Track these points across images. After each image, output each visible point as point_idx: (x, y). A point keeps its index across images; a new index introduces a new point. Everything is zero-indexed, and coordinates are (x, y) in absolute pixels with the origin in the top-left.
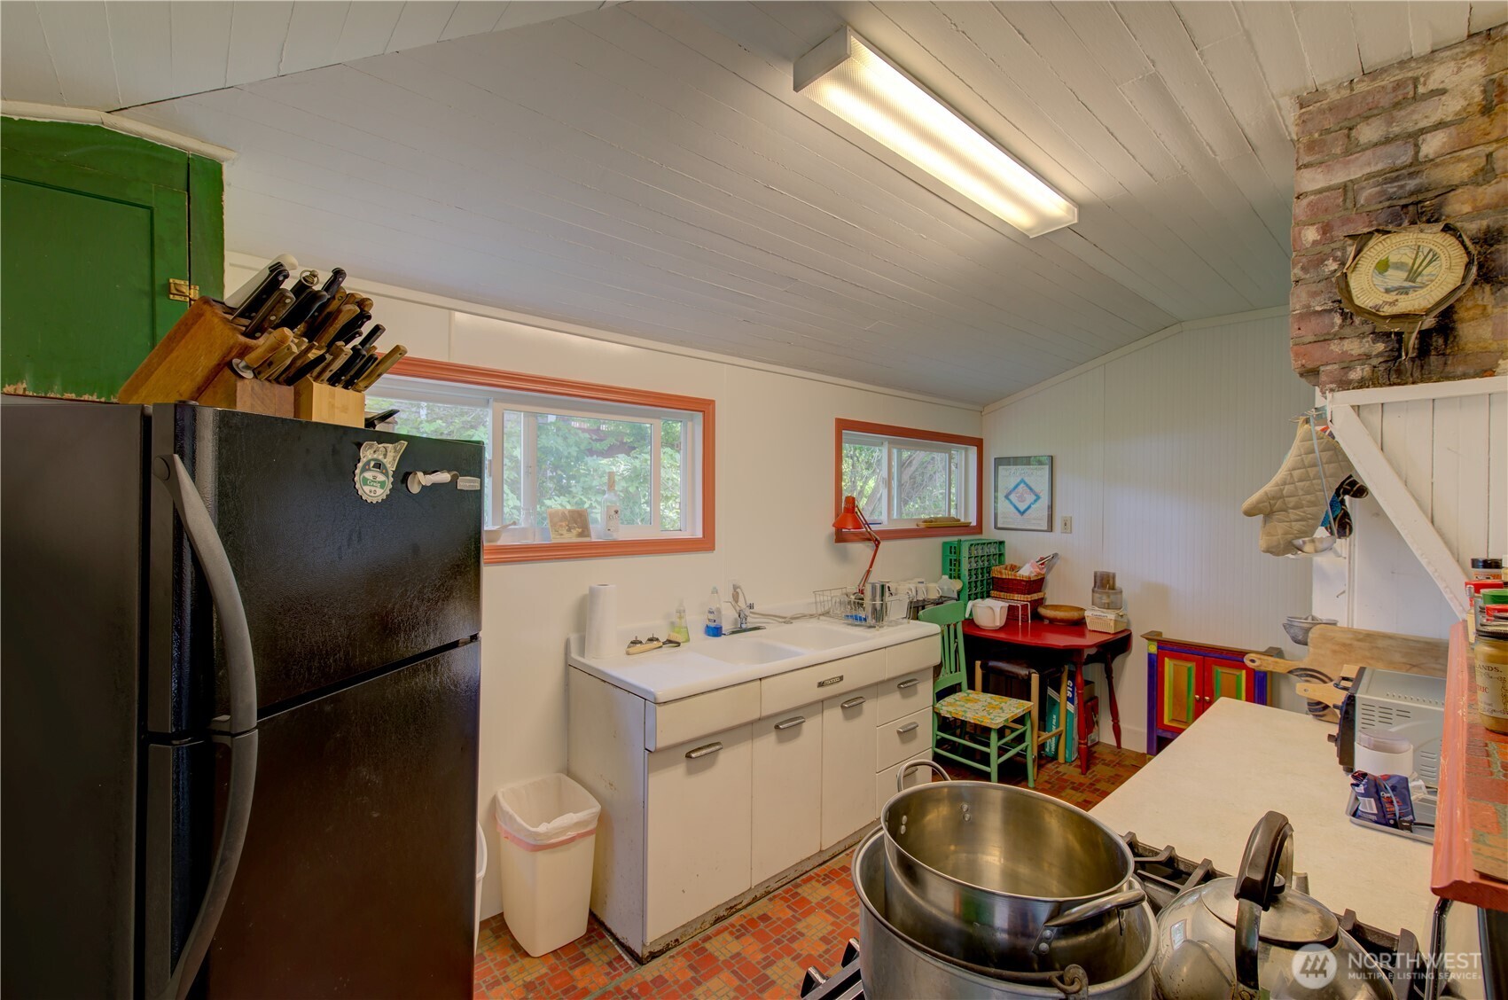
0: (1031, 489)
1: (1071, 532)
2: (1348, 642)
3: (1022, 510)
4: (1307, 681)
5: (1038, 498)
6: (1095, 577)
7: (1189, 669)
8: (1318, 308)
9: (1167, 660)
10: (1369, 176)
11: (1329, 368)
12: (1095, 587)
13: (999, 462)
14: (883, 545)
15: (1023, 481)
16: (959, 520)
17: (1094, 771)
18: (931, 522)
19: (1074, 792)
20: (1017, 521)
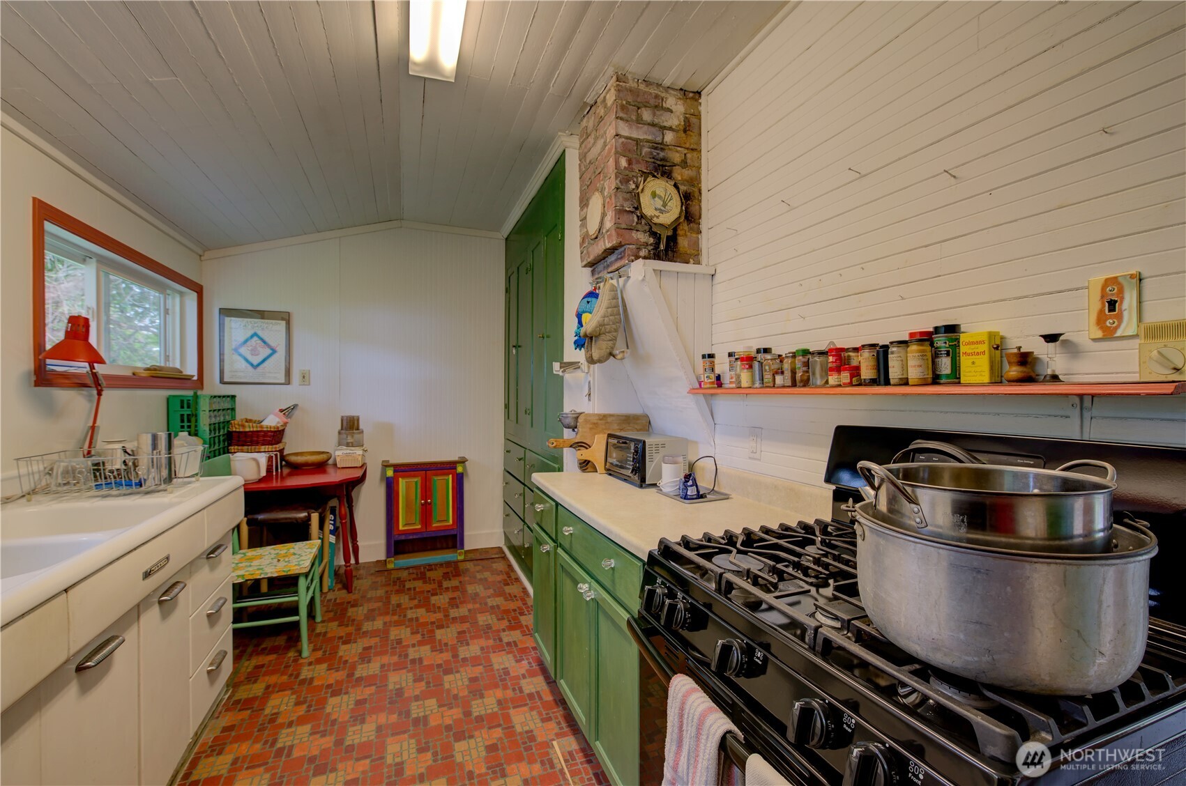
0: (264, 341)
1: (309, 385)
2: (596, 421)
3: (255, 364)
4: (579, 450)
5: (274, 351)
6: (342, 421)
7: (416, 482)
8: (628, 209)
9: (400, 479)
10: (648, 141)
11: (631, 246)
12: (342, 429)
13: (226, 312)
14: (106, 393)
15: (255, 334)
16: (181, 372)
17: (356, 587)
18: (155, 370)
19: (355, 609)
20: (251, 375)
